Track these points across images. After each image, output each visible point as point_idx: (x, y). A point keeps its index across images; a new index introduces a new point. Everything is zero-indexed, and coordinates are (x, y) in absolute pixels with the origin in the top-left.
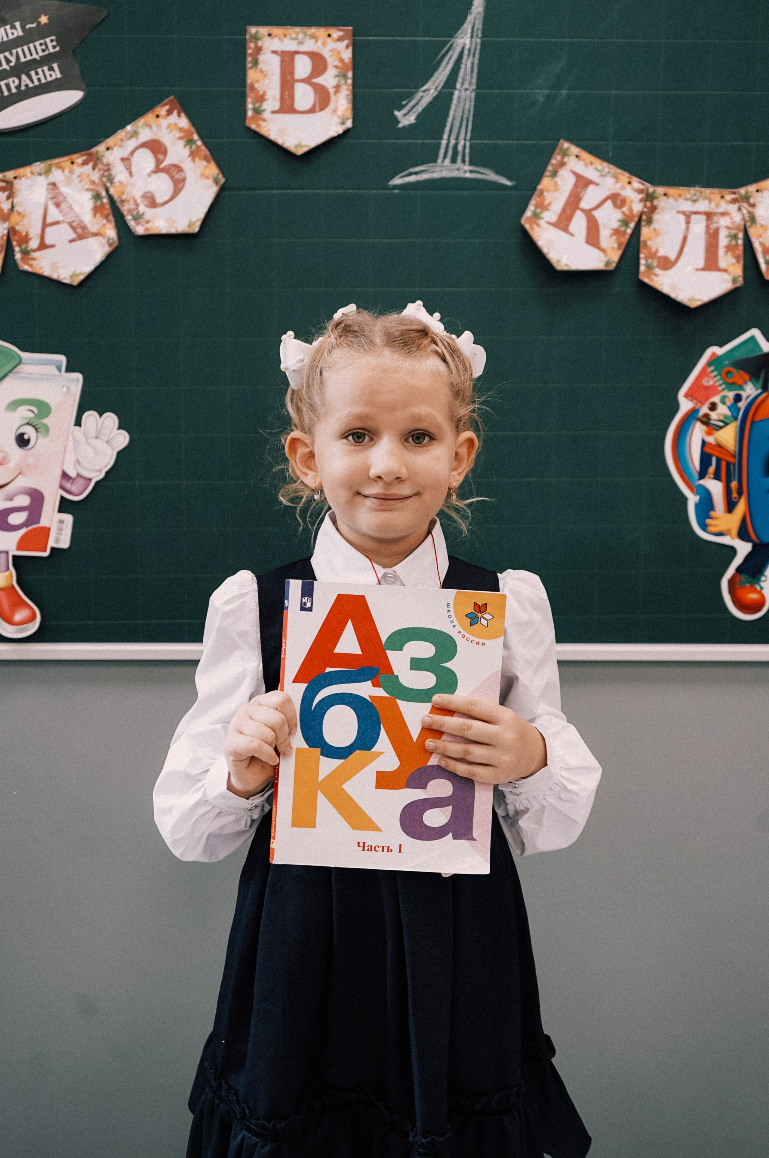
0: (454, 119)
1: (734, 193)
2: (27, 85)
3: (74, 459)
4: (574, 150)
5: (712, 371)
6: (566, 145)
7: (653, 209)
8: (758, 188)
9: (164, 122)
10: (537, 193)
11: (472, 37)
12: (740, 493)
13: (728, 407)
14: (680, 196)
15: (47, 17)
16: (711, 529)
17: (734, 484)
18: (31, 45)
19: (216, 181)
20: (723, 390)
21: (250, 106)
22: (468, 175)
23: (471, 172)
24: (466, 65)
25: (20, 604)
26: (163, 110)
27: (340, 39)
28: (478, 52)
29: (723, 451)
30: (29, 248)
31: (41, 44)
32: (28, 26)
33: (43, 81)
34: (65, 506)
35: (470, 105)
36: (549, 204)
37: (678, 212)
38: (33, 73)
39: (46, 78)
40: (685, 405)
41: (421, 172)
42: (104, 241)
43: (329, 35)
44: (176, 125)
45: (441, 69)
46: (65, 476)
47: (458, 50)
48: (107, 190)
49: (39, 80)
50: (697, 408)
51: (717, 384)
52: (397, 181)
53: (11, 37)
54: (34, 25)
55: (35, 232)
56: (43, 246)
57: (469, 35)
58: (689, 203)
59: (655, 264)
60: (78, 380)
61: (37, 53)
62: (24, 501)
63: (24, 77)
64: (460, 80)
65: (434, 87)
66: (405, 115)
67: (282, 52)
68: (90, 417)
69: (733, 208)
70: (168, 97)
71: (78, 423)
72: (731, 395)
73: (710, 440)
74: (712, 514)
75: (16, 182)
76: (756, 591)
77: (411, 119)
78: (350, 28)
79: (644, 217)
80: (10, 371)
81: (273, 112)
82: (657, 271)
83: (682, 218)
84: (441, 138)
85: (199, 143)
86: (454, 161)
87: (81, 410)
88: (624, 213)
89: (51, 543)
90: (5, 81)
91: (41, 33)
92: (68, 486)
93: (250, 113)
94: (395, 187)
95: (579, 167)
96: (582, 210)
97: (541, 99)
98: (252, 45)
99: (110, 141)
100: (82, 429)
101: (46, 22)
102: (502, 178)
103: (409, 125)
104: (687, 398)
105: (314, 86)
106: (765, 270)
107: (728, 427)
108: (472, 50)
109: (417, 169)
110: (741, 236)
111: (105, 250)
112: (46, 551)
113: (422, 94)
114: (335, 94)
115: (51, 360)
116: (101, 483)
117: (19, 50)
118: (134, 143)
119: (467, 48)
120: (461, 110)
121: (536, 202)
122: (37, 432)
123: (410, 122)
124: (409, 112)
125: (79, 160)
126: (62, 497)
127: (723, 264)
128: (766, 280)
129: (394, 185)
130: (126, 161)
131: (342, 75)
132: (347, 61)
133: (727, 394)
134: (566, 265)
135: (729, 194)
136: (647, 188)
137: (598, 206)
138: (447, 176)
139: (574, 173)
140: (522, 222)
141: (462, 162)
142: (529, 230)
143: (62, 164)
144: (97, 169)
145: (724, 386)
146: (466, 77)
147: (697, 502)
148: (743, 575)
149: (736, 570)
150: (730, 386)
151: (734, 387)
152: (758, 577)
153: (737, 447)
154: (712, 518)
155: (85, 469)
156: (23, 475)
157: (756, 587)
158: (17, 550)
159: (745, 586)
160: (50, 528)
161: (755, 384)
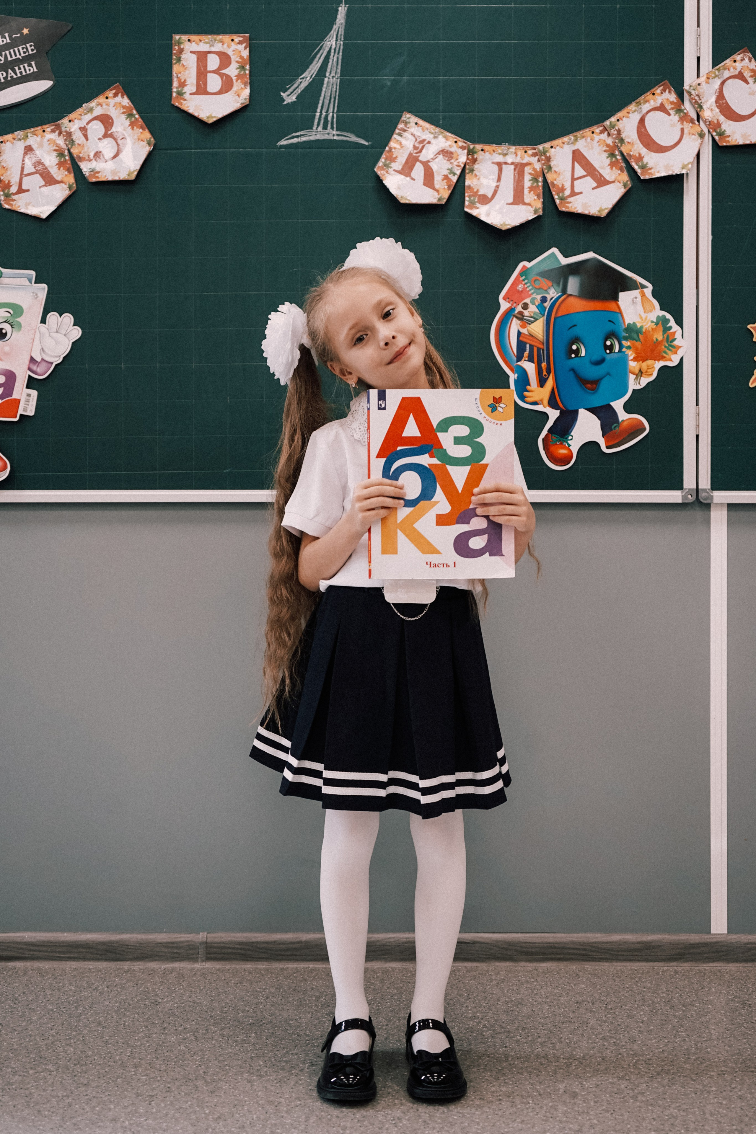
0: (324, 98)
1: (535, 149)
2: (12, 77)
3: (40, 347)
4: (414, 119)
5: (524, 280)
6: (408, 116)
7: (474, 160)
8: (552, 145)
9: (112, 101)
10: (386, 150)
11: (337, 40)
12: (549, 372)
13: (536, 306)
14: (494, 151)
15: (28, 29)
16: (527, 399)
17: (544, 365)
18: (16, 49)
19: (149, 143)
20: (532, 293)
21: (174, 90)
22: (335, 138)
23: (338, 135)
24: (333, 60)
26: (110, 93)
27: (240, 43)
28: (341, 51)
29: (534, 339)
30: (10, 193)
31: (23, 48)
32: (14, 36)
33: (24, 73)
34: (31, 383)
35: (336, 88)
36: (396, 157)
37: (493, 163)
38: (16, 68)
39: (26, 72)
40: (504, 306)
41: (301, 135)
42: (66, 187)
44: (120, 103)
45: (314, 62)
46: (32, 360)
47: (327, 49)
48: (69, 150)
49: (21, 73)
50: (513, 307)
51: (527, 289)
52: (283, 142)
53: (2, 44)
54: (18, 35)
56: (21, 191)
57: (334, 39)
58: (501, 156)
59: (476, 200)
60: (45, 288)
61: (20, 55)
62: (1, 379)
63: (10, 71)
64: (329, 70)
65: (310, 75)
66: (288, 95)
67: (198, 52)
68: (53, 317)
69: (534, 160)
70: (115, 84)
71: (43, 321)
72: (539, 297)
73: (524, 331)
74: (528, 387)
75: (2, 145)
76: (565, 448)
77: (293, 98)
78: (248, 35)
79: (467, 167)
81: (191, 94)
82: (478, 205)
83: (496, 168)
84: (316, 112)
85: (137, 116)
86: (325, 127)
87: (46, 312)
88: (451, 164)
89: (21, 411)
91: (24, 40)
92: (34, 368)
94: (282, 147)
95: (418, 131)
96: (421, 162)
97: (389, 83)
98: (176, 47)
99: (72, 116)
100: (46, 326)
101: (28, 33)
102: (362, 139)
103: (291, 102)
104: (505, 300)
105: (222, 75)
106: (559, 204)
107: (538, 321)
108: (337, 49)
109: (298, 134)
110: (540, 179)
111: (67, 193)
112: (16, 417)
113: (301, 80)
114: (237, 81)
115: (23, 274)
116: (59, 367)
117: (7, 52)
118: (89, 117)
119: (333, 47)
120: (330, 91)
121: (386, 156)
122: (12, 327)
123: (292, 100)
124: (292, 93)
125: (49, 130)
126: (29, 376)
127: (527, 200)
128: (560, 211)
129: (281, 145)
130: (83, 130)
131: (242, 68)
132: (245, 57)
133: (536, 297)
134: (409, 200)
135: (530, 150)
136: (468, 145)
137: (433, 158)
138: (320, 139)
139: (414, 135)
140: (375, 170)
141: (331, 128)
142: (381, 176)
143: (36, 132)
144: (62, 135)
145: (532, 291)
146: (333, 68)
147: (516, 379)
148: (554, 435)
149: (548, 431)
150: (538, 291)
151: (541, 290)
152: (566, 436)
153: (545, 338)
154: (528, 391)
155: (48, 354)
156: (1, 360)
157: (565, 445)
159: (555, 445)
160: (20, 400)
161: (556, 287)
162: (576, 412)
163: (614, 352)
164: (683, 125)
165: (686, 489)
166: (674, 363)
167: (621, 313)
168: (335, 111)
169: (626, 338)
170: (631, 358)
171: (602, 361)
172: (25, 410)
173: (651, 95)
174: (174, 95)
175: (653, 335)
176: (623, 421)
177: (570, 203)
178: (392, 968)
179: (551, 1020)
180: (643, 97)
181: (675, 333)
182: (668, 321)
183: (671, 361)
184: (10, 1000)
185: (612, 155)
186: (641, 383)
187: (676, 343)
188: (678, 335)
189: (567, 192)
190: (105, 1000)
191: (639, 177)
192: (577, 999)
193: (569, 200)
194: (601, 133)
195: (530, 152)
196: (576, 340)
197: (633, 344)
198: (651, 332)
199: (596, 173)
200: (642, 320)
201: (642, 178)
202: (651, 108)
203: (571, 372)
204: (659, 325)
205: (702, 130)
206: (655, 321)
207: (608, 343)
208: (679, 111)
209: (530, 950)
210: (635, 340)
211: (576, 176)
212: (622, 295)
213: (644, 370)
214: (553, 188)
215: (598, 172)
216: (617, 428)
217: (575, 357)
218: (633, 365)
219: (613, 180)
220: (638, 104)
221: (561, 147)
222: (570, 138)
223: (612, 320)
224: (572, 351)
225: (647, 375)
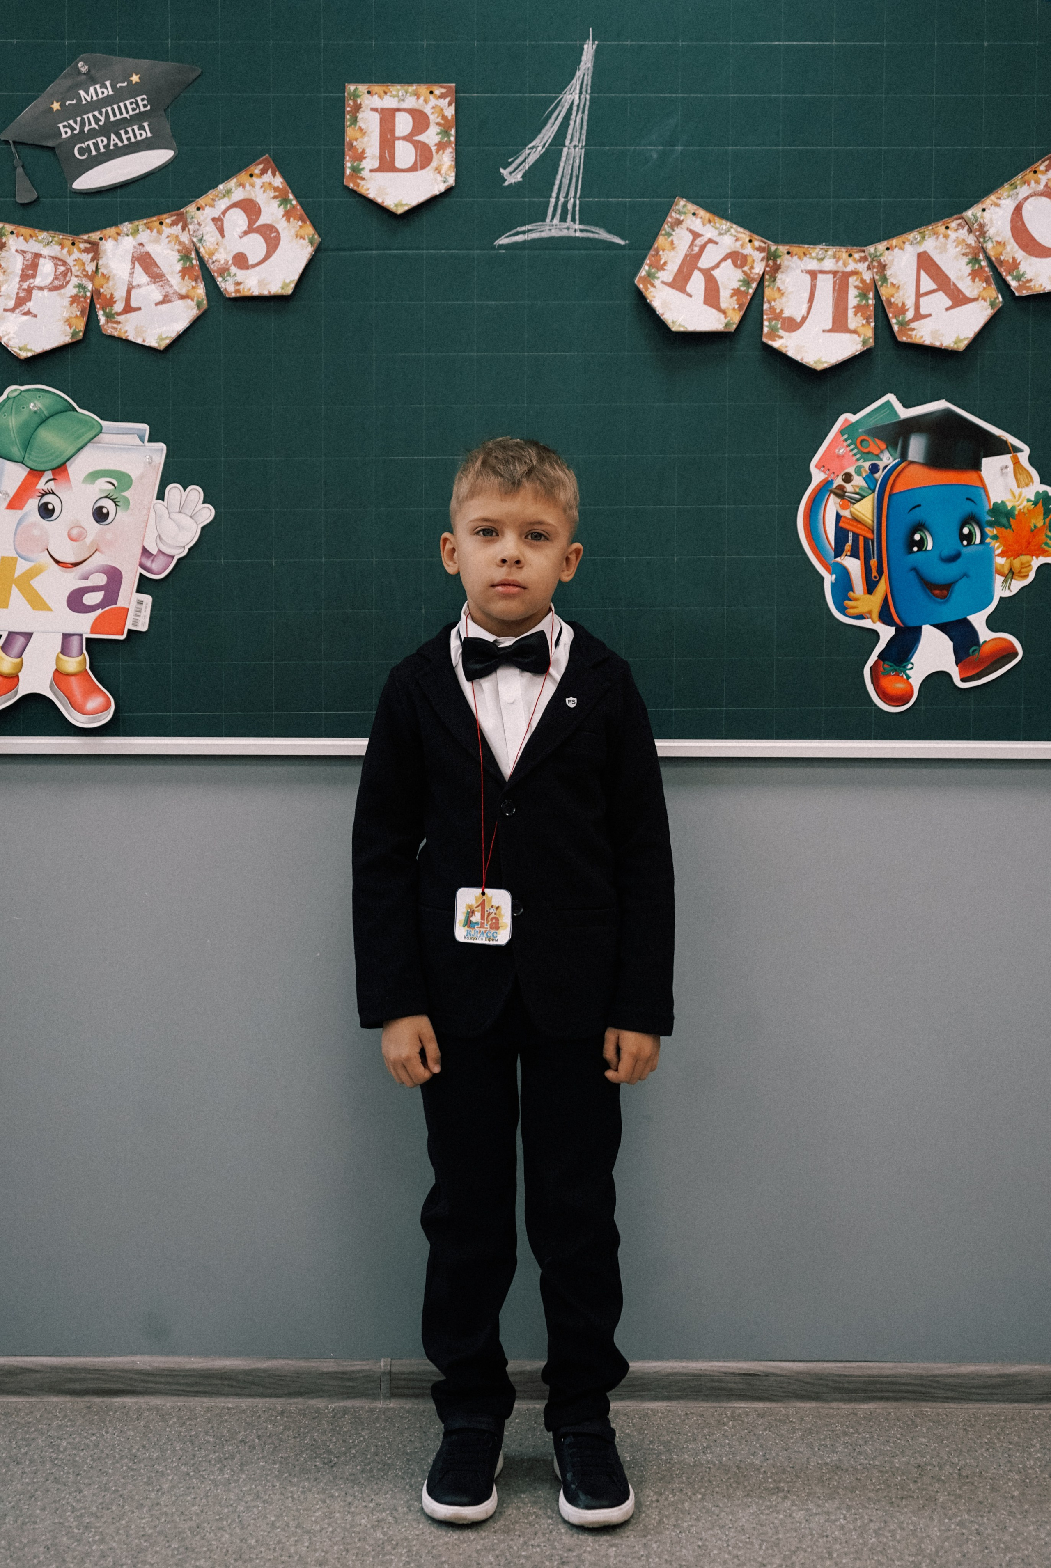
0: (562, 176)
1: (864, 251)
2: (115, 145)
3: (156, 535)
4: (691, 207)
6: (682, 202)
7: (777, 268)
8: (888, 246)
9: (258, 182)
10: (652, 252)
11: (581, 93)
13: (864, 479)
14: (805, 254)
17: (874, 562)
18: (121, 104)
19: (311, 242)
21: (348, 164)
22: (578, 234)
23: (581, 231)
24: (575, 121)
25: (91, 691)
26: (256, 169)
27: (442, 96)
28: (587, 108)
29: (859, 526)
30: (113, 312)
31: (131, 103)
32: (119, 85)
33: (133, 140)
34: (144, 585)
35: (579, 163)
36: (665, 263)
37: (803, 271)
38: (122, 132)
39: (135, 137)
40: (818, 477)
41: (529, 231)
42: (193, 304)
43: (431, 92)
44: (270, 184)
45: (549, 125)
47: (567, 106)
48: (197, 251)
49: (129, 139)
50: (830, 479)
52: (503, 241)
53: (101, 96)
54: (125, 84)
56: (128, 309)
57: (578, 91)
58: (815, 261)
59: (779, 326)
60: (162, 449)
61: (127, 112)
62: (101, 580)
63: (113, 136)
64: (569, 137)
65: (542, 144)
66: (511, 173)
67: (382, 109)
68: (174, 490)
69: (862, 267)
70: (262, 156)
71: (161, 496)
72: (867, 465)
73: (846, 513)
75: (101, 243)
77: (518, 177)
78: (454, 85)
79: (767, 277)
80: (89, 441)
81: (371, 171)
82: (781, 333)
83: (808, 278)
84: (550, 196)
85: (294, 202)
86: (563, 219)
87: (164, 483)
88: (744, 272)
89: (129, 626)
90: (94, 141)
91: (133, 91)
92: (148, 563)
94: (501, 247)
95: (696, 224)
96: (700, 270)
97: (655, 156)
98: (351, 103)
99: (201, 201)
100: (165, 503)
101: (138, 80)
102: (615, 237)
103: (515, 183)
104: (819, 469)
105: (416, 144)
106: (899, 331)
107: (865, 500)
108: (581, 106)
110: (871, 295)
111: (194, 313)
112: (122, 634)
113: (529, 151)
114: (437, 152)
115: (133, 429)
116: (184, 561)
117: (109, 109)
118: (226, 203)
119: (576, 103)
120: (570, 167)
121: (651, 261)
122: (116, 505)
123: (516, 180)
124: (515, 169)
125: (168, 221)
126: (141, 575)
127: (852, 325)
128: (900, 342)
129: (499, 245)
130: (218, 222)
131: (445, 133)
132: (450, 118)
134: (683, 326)
135: (857, 252)
136: (768, 246)
137: (717, 266)
138: (557, 235)
139: (691, 231)
140: (636, 282)
141: (572, 221)
142: (643, 290)
143: (151, 224)
144: (187, 229)
145: (858, 456)
146: (575, 133)
147: (834, 582)
148: (886, 662)
149: (879, 656)
150: (865, 456)
151: (870, 456)
152: (904, 664)
153: (875, 522)
154: (850, 600)
155: (167, 544)
156: (100, 552)
157: (902, 676)
158: (92, 632)
159: (889, 675)
160: (128, 609)
161: (892, 452)
162: (919, 629)
163: (974, 544)
167: (985, 487)
168: (578, 196)
169: (991, 524)
170: (998, 551)
171: (955, 557)
172: (135, 623)
173: (1032, 173)
174: (348, 172)
176: (985, 642)
177: (913, 329)
178: (652, 1410)
179: (885, 1494)
180: (1019, 176)
184: (127, 1457)
185: (975, 260)
186: (1011, 589)
189: (910, 314)
190: (258, 1459)
191: (1013, 293)
192: (918, 1461)
193: (912, 325)
194: (958, 229)
196: (919, 527)
199: (952, 287)
200: (1015, 497)
201: (1017, 294)
202: (1031, 192)
203: (913, 573)
206: (1033, 499)
207: (966, 531)
209: (846, 1385)
210: (1004, 526)
211: (922, 291)
212: (987, 462)
213: (1016, 570)
214: (890, 308)
215: (954, 284)
216: (976, 653)
217: (918, 551)
218: (1000, 561)
219: (976, 297)
220: (1013, 187)
221: (902, 249)
222: (914, 235)
223: (973, 499)
224: (913, 543)
225: (1021, 577)
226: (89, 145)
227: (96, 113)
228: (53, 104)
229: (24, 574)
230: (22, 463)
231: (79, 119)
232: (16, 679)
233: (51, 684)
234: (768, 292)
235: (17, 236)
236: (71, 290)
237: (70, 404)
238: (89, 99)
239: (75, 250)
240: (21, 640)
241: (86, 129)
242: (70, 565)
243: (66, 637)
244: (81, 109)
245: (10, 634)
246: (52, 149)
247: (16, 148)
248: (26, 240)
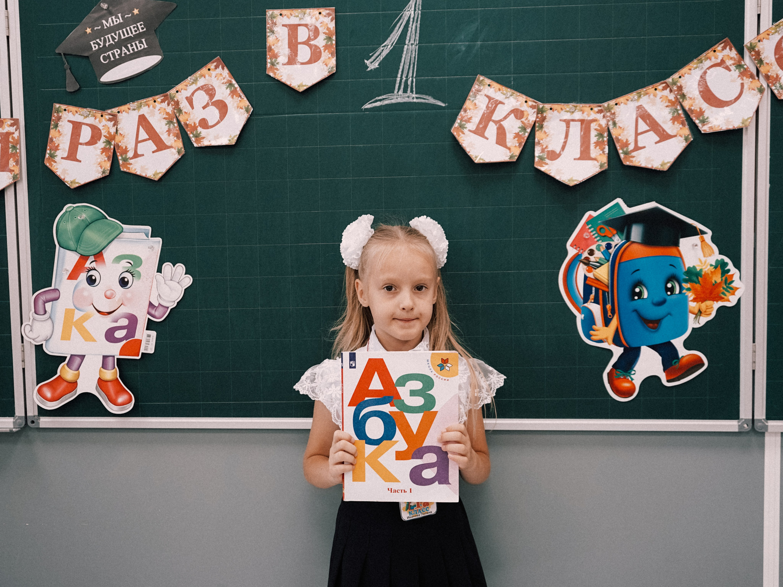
0: (404, 63)
1: (600, 106)
2: (125, 53)
4: (488, 81)
5: (590, 228)
6: (482, 78)
7: (544, 119)
8: (617, 102)
9: (213, 73)
10: (462, 110)
11: (415, 10)
12: (613, 312)
13: (602, 252)
14: (562, 109)
16: (593, 337)
17: (609, 306)
18: (128, 28)
19: (247, 110)
20: (598, 241)
21: (269, 61)
22: (415, 100)
23: (417, 98)
24: (412, 28)
26: (212, 66)
27: (327, 15)
28: (419, 20)
29: (599, 283)
30: (127, 157)
31: (134, 27)
32: (126, 16)
33: (136, 50)
34: (151, 325)
35: (415, 54)
36: (471, 118)
37: (561, 120)
38: (129, 45)
39: (137, 48)
40: (572, 252)
41: (384, 99)
42: (176, 151)
43: (320, 13)
44: (221, 75)
45: (395, 31)
47: (406, 19)
48: (177, 118)
49: (133, 49)
50: (580, 253)
51: (594, 237)
52: (367, 106)
53: (115, 23)
54: (130, 15)
55: (131, 146)
56: (136, 155)
57: (413, 9)
58: (569, 114)
59: (545, 156)
60: (160, 242)
61: (132, 33)
62: (124, 322)
63: (123, 48)
64: (408, 38)
65: (391, 43)
66: (371, 63)
67: (289, 25)
68: (167, 267)
69: (599, 116)
70: (216, 57)
71: (159, 270)
72: (604, 244)
73: (590, 275)
74: (594, 327)
75: (119, 114)
76: (628, 381)
77: (376, 65)
78: (334, 8)
79: (537, 124)
80: (115, 238)
81: (284, 64)
82: (547, 161)
83: (564, 124)
84: (397, 77)
85: (236, 86)
86: (405, 91)
87: (161, 262)
88: (522, 122)
89: (142, 350)
90: (112, 51)
91: (135, 20)
92: (153, 312)
93: (269, 65)
94: (366, 110)
95: (491, 91)
96: (494, 121)
97: (464, 49)
98: (270, 22)
99: (179, 87)
100: (162, 274)
101: (138, 13)
102: (439, 101)
103: (374, 69)
104: (573, 247)
105: (310, 46)
106: (624, 158)
107: (602, 267)
108: (416, 18)
109: (380, 98)
110: (606, 134)
111: (176, 157)
113: (383, 48)
114: (324, 51)
117: (121, 31)
118: (194, 87)
119: (412, 16)
120: (409, 57)
121: (462, 117)
122: (133, 276)
123: (375, 67)
124: (375, 60)
125: (159, 100)
126: (149, 319)
127: (593, 155)
128: (625, 165)
129: (365, 109)
130: (190, 100)
131: (329, 38)
132: (332, 29)
133: (601, 243)
134: (482, 159)
135: (596, 107)
136: (538, 105)
137: (505, 118)
138: (401, 102)
139: (487, 96)
140: (452, 131)
141: (411, 92)
142: (457, 136)
143: (148, 102)
144: (170, 104)
145: (598, 238)
146: (411, 35)
147: (583, 319)
148: (618, 370)
149: (613, 366)
150: (603, 238)
151: (607, 238)
152: (629, 372)
153: (610, 281)
154: (594, 330)
155: (164, 300)
156: (124, 305)
157: (628, 379)
158: (120, 355)
159: (620, 378)
160: (141, 340)
161: (620, 236)
162: (639, 349)
163: (675, 294)
164: (743, 80)
165: (742, 419)
166: (732, 302)
167: (681, 257)
168: (414, 76)
169: (686, 281)
170: (691, 298)
171: (662, 303)
173: (713, 52)
175: (711, 278)
176: (683, 357)
177: (634, 157)
180: (704, 54)
181: (733, 275)
182: (726, 264)
183: (729, 301)
185: (674, 110)
186: (700, 322)
187: (734, 285)
188: (736, 278)
189: (631, 147)
191: (700, 131)
193: (634, 154)
194: (663, 90)
195: (596, 109)
196: (639, 283)
197: (693, 287)
198: (710, 275)
199: (660, 128)
200: (702, 263)
201: (703, 132)
202: (712, 64)
203: (635, 313)
204: (717, 269)
205: (762, 86)
206: (714, 264)
207: (669, 285)
208: (739, 66)
210: (695, 282)
211: (639, 131)
212: (683, 242)
213: (703, 311)
214: (618, 142)
215: (661, 126)
216: (677, 364)
217: (639, 298)
218: (693, 305)
219: (675, 134)
220: (699, 61)
221: (626, 104)
222: (634, 95)
223: (674, 265)
224: (634, 294)
225: (706, 314)
226: (109, 54)
227: (113, 34)
228: (87, 29)
229: (79, 319)
230: (76, 251)
231: (102, 38)
232: (76, 384)
233: (97, 387)
234: (538, 135)
235: (68, 112)
236: (101, 144)
237: (103, 215)
238: (108, 25)
239: (103, 120)
240: (78, 360)
241: (107, 45)
242: (106, 314)
243: (105, 357)
244: (103, 32)
245: (72, 355)
246: (88, 57)
247: (65, 58)
248: (74, 115)
